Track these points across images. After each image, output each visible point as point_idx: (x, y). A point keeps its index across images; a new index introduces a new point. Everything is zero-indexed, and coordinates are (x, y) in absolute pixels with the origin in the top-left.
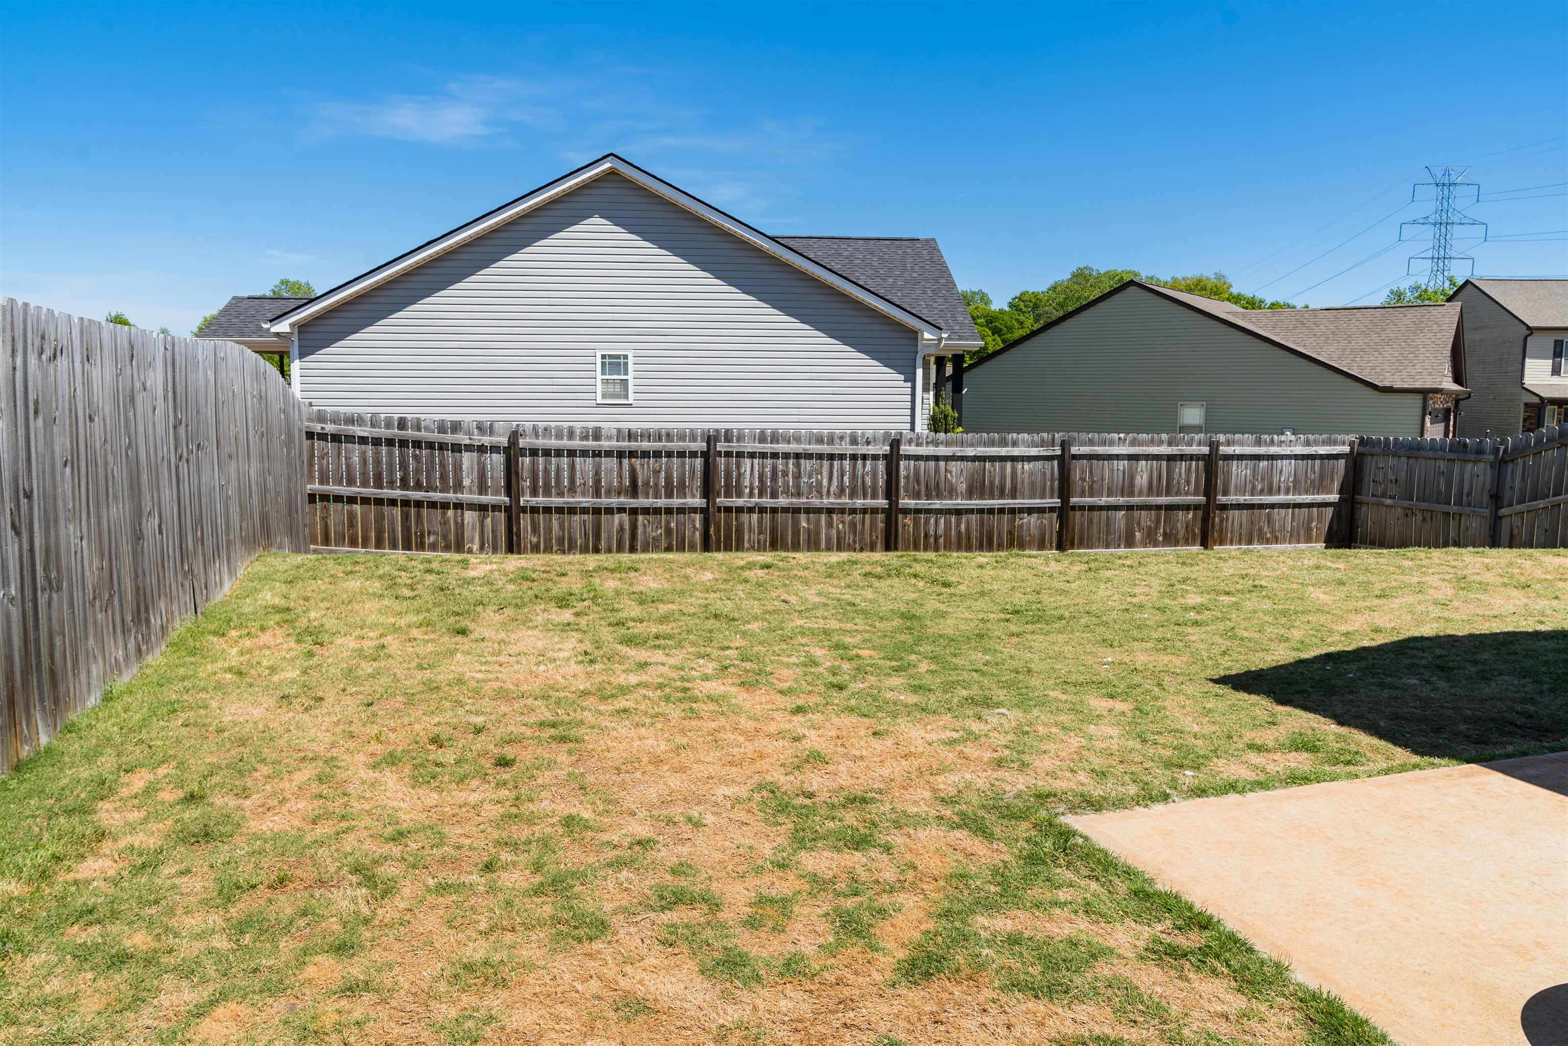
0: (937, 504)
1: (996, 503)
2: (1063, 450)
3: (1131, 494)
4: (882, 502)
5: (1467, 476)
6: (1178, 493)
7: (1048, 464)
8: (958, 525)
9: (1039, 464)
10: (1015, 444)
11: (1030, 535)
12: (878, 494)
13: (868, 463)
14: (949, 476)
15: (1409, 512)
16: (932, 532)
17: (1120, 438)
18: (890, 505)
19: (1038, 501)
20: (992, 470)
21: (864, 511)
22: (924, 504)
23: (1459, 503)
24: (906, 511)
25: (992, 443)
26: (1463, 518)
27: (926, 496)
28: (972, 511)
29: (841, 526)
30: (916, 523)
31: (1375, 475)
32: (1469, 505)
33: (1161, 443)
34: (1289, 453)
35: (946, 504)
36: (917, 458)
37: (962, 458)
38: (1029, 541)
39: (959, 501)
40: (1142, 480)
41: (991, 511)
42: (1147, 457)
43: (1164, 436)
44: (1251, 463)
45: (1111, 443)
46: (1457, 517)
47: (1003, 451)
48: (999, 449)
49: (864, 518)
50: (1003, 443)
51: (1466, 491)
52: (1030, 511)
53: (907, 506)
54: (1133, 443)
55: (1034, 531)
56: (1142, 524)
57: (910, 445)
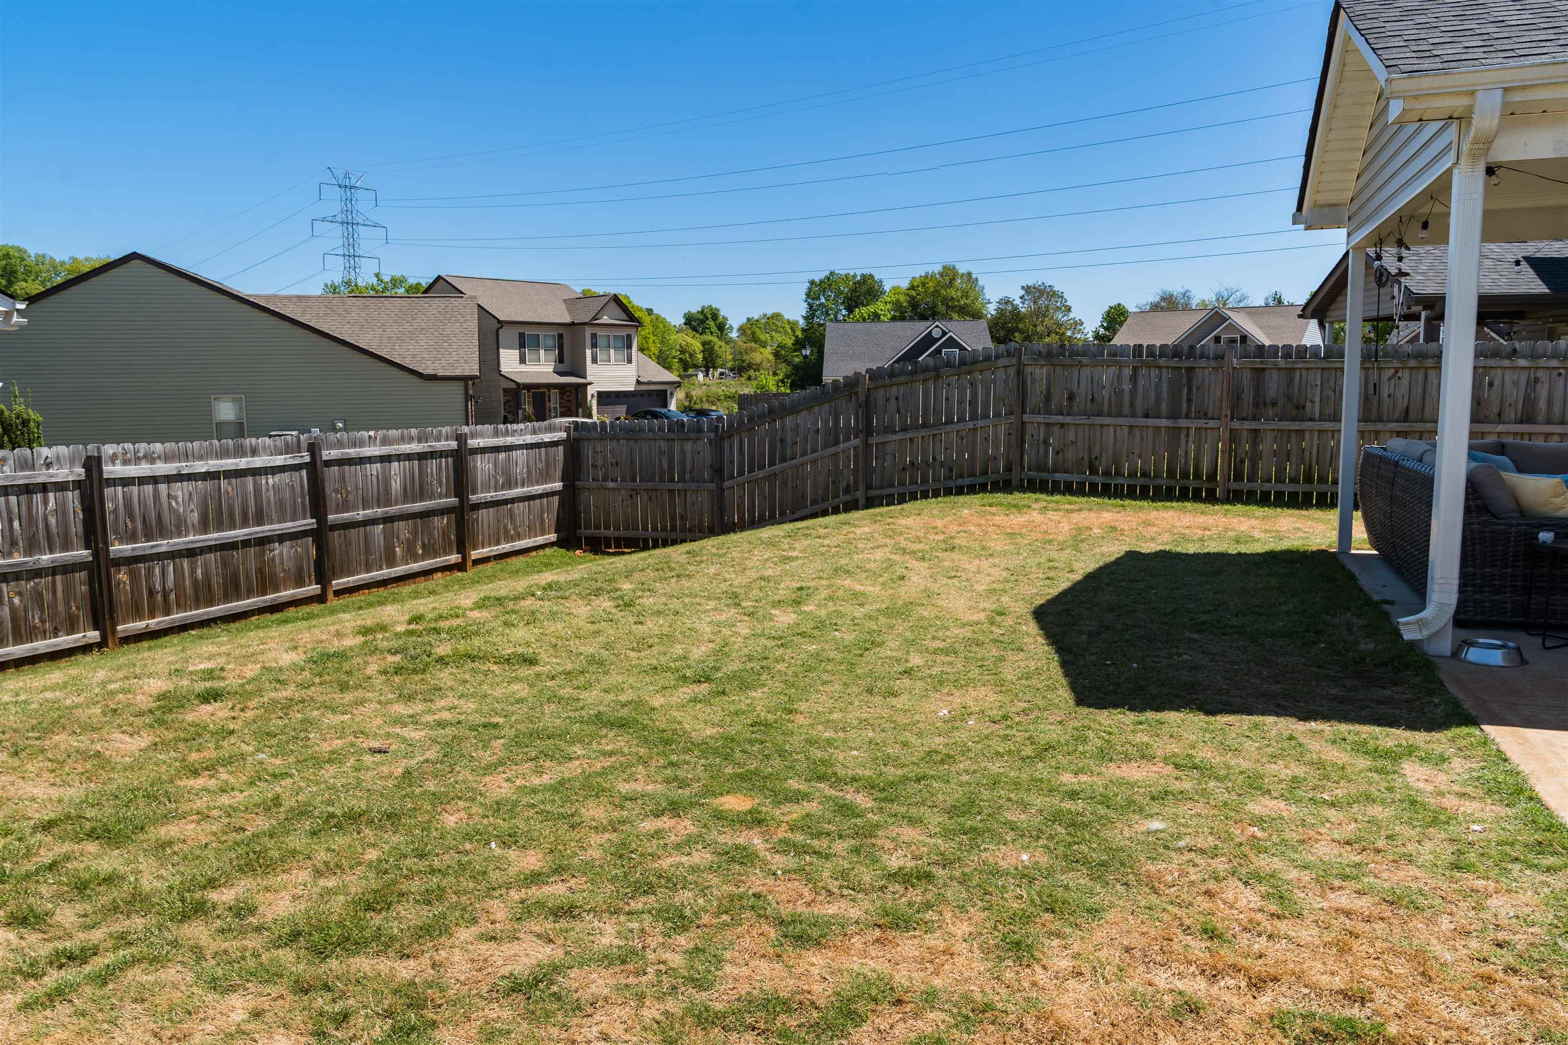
0: (164, 545)
1: (239, 533)
2: (313, 456)
3: (388, 503)
4: (83, 554)
5: (689, 455)
6: (432, 497)
7: (296, 474)
8: (193, 571)
9: (286, 477)
10: (254, 452)
11: (284, 570)
12: (72, 542)
13: (51, 495)
14: (174, 504)
15: (634, 493)
16: (158, 587)
17: (370, 437)
18: (96, 555)
19: (290, 524)
20: (230, 489)
21: (54, 571)
22: (144, 548)
23: (682, 480)
24: (119, 562)
25: (224, 453)
26: (688, 494)
27: (145, 535)
28: (210, 549)
29: (16, 601)
30: (133, 576)
31: (593, 458)
32: (693, 481)
33: (411, 439)
34: (521, 442)
35: (175, 544)
36: (126, 482)
37: (190, 477)
38: (284, 577)
39: (191, 538)
40: (396, 485)
41: (232, 546)
42: (399, 457)
43: (414, 432)
44: (492, 456)
45: (362, 444)
46: (683, 494)
47: (243, 463)
48: (237, 460)
49: (54, 582)
50: (240, 452)
51: (688, 467)
52: (282, 538)
53: (120, 555)
54: (385, 441)
55: (289, 565)
56: (402, 537)
57: (114, 464)
